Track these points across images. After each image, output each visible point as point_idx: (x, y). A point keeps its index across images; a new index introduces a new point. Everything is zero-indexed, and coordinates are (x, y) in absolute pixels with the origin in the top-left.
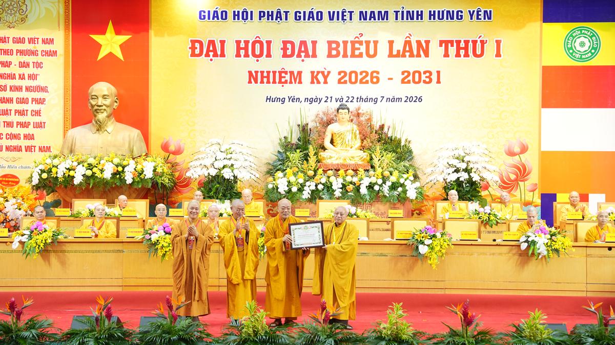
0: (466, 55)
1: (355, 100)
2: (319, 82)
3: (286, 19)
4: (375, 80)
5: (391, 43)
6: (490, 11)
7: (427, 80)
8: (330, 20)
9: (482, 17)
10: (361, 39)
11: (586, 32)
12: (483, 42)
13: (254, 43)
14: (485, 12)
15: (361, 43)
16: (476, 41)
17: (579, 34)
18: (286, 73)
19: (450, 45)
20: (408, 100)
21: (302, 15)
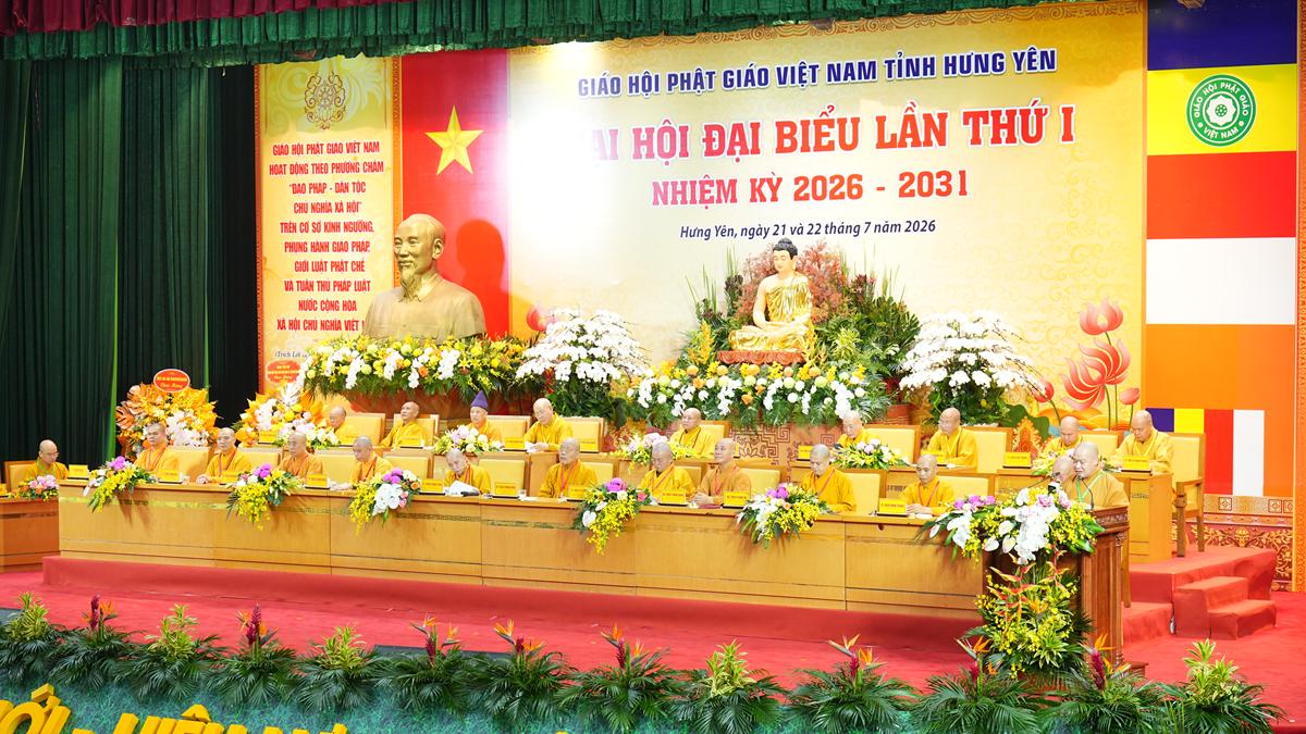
0: (1011, 139)
1: (823, 230)
2: (763, 199)
3: (711, 87)
4: (855, 192)
5: (881, 120)
6: (1053, 52)
7: (944, 188)
8: (780, 83)
9: (1036, 64)
10: (831, 116)
11: (1228, 86)
12: (1039, 113)
13: (662, 131)
14: (1044, 54)
15: (830, 123)
16: (1028, 111)
17: (1215, 91)
18: (711, 183)
19: (981, 120)
20: (911, 228)
21: (735, 77)
